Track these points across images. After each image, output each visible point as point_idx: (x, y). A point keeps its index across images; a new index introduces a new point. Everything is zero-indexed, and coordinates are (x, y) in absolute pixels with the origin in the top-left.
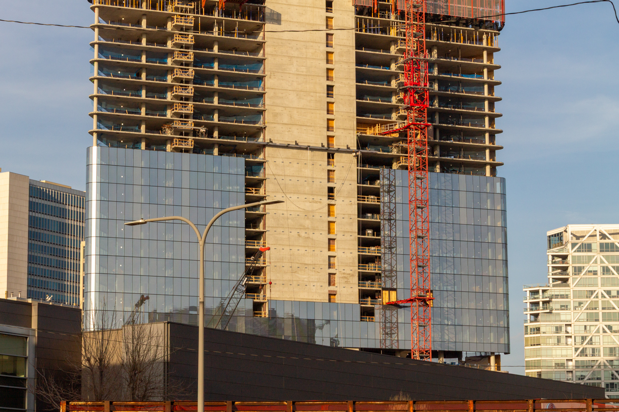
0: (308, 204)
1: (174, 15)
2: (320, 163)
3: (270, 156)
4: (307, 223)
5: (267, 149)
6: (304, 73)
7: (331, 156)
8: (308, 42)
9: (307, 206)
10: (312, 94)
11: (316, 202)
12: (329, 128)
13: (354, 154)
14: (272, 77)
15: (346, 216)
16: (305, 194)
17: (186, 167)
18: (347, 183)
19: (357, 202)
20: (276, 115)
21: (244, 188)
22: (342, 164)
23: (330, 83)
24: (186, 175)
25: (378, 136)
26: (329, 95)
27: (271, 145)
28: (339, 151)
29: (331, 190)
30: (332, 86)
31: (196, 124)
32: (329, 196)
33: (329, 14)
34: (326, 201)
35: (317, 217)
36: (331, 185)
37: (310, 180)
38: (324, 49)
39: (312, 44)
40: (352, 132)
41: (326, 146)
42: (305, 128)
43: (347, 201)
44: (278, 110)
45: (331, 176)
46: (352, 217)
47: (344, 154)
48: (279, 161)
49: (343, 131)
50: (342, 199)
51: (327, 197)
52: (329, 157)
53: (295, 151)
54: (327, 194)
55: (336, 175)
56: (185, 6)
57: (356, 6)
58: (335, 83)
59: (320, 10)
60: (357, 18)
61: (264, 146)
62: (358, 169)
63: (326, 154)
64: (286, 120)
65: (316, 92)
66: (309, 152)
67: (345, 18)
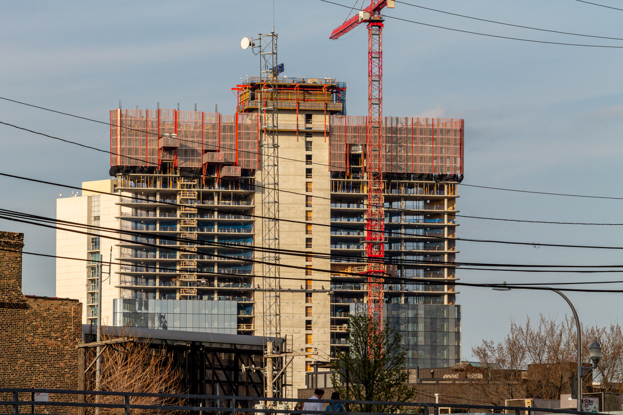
1: (180, 191)
2: (299, 301)
3: (258, 298)
5: (256, 293)
6: (287, 230)
7: (309, 295)
8: (291, 204)
10: (293, 246)
11: (296, 333)
12: (307, 273)
13: (328, 293)
14: (260, 234)
15: (321, 343)
16: (287, 327)
17: (190, 311)
18: (322, 316)
19: (330, 331)
21: (236, 325)
22: (318, 302)
23: (308, 236)
24: (190, 317)
25: (350, 276)
26: (308, 246)
27: (259, 289)
28: (315, 291)
29: (308, 322)
30: (311, 239)
31: (199, 277)
32: (307, 327)
33: (309, 180)
34: (304, 331)
35: (297, 344)
36: (309, 318)
37: (291, 316)
38: (304, 208)
39: (293, 206)
40: (327, 274)
41: (304, 288)
43: (322, 331)
45: (308, 311)
46: (326, 343)
47: (319, 294)
49: (319, 275)
50: (317, 329)
51: (305, 329)
52: (307, 296)
54: (305, 326)
55: (313, 310)
56: (189, 183)
57: (331, 172)
58: (314, 236)
59: (301, 177)
60: (333, 181)
61: (254, 291)
62: (331, 305)
63: (304, 294)
65: (297, 245)
66: (290, 293)
67: (322, 182)
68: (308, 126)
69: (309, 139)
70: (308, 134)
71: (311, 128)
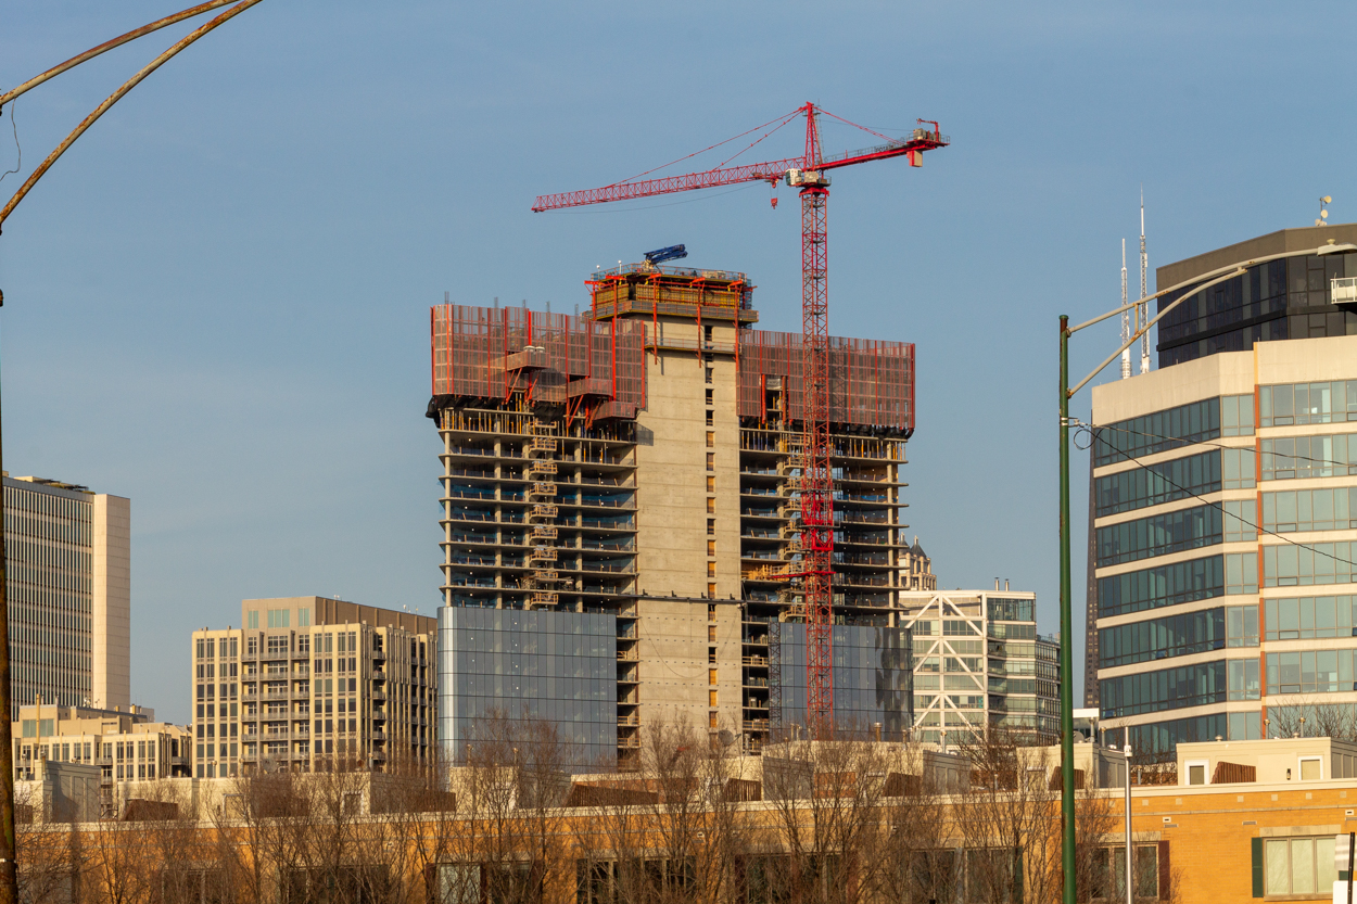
0: (686, 669)
2: (700, 617)
3: (643, 610)
4: (686, 693)
5: (639, 602)
6: (682, 505)
7: (712, 607)
9: (685, 672)
10: (690, 531)
11: (696, 667)
12: (710, 573)
13: (739, 605)
14: (646, 511)
15: (729, 683)
16: (683, 657)
17: (551, 628)
18: (731, 641)
19: (741, 665)
20: (650, 559)
21: (615, 652)
22: (725, 618)
23: (710, 516)
24: (551, 638)
25: (765, 580)
26: (710, 531)
27: (645, 597)
28: (722, 602)
29: (712, 650)
30: (713, 520)
31: (561, 575)
32: (710, 658)
33: (710, 428)
34: (706, 665)
35: (697, 685)
36: (712, 644)
37: (689, 640)
38: (704, 472)
39: (690, 467)
40: (736, 577)
41: (706, 595)
42: (682, 574)
43: (730, 664)
44: (652, 552)
45: (712, 633)
46: (737, 684)
47: (727, 606)
48: (654, 617)
49: (725, 576)
50: (725, 662)
51: (707, 661)
52: (710, 610)
53: (672, 604)
54: (707, 656)
55: (717, 632)
56: (546, 426)
57: (741, 417)
58: (717, 516)
59: (700, 424)
60: (745, 432)
61: (636, 599)
62: (743, 625)
63: (707, 605)
64: (661, 566)
65: (695, 529)
66: (687, 605)
67: (729, 432)
68: (709, 344)
69: (710, 365)
70: (709, 356)
71: (711, 348)
